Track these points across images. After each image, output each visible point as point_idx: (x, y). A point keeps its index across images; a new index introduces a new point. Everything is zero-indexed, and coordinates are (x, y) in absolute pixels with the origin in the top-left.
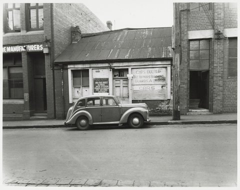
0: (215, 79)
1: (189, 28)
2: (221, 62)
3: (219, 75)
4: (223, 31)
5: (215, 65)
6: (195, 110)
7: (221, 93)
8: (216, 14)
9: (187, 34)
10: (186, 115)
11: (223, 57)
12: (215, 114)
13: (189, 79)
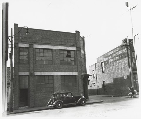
0: (30, 92)
1: (19, 71)
2: (33, 85)
3: (32, 91)
4: (34, 73)
5: (30, 87)
6: (22, 107)
7: (33, 99)
8: (30, 66)
9: (18, 73)
10: (18, 110)
11: (34, 83)
12: (31, 108)
13: (19, 93)
